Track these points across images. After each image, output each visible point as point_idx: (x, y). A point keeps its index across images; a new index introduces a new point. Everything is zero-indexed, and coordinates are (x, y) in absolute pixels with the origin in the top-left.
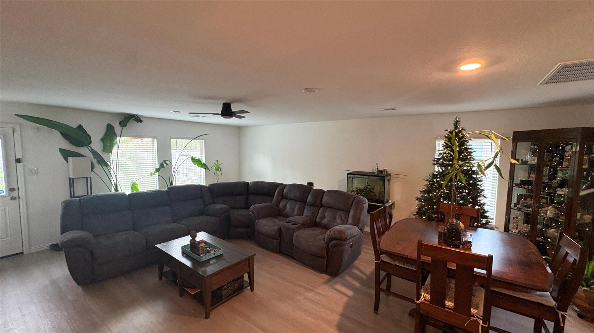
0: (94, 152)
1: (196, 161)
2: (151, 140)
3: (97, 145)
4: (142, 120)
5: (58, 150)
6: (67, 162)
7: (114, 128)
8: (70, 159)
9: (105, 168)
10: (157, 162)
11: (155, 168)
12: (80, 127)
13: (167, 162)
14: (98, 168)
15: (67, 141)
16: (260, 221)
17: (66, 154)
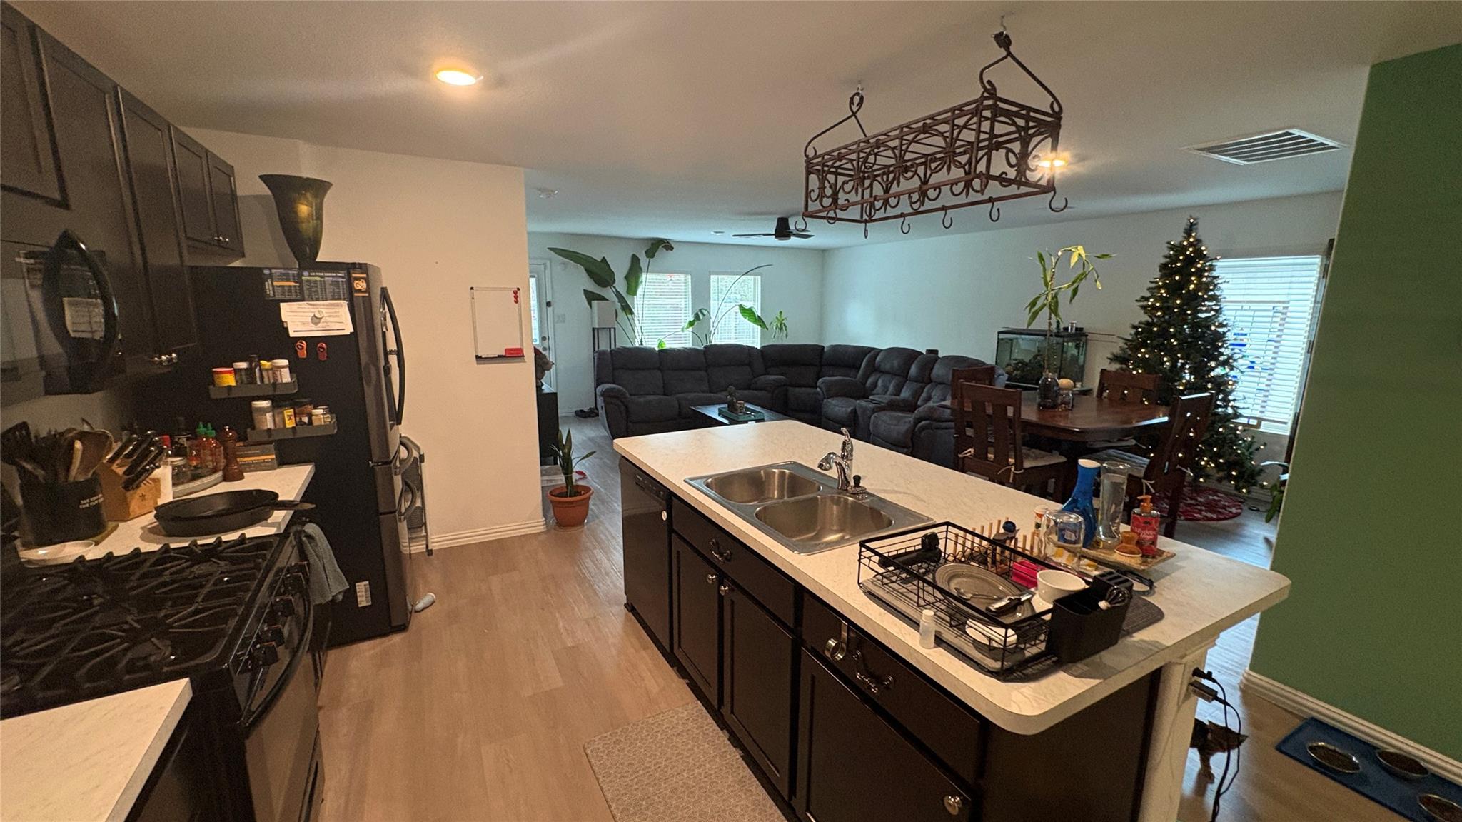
0: (618, 295)
1: (748, 312)
2: (682, 276)
3: (621, 285)
4: (673, 245)
5: (582, 292)
6: (591, 306)
7: (639, 260)
8: (595, 303)
9: (630, 316)
10: (690, 312)
11: (687, 322)
12: (604, 259)
13: (704, 311)
14: (622, 314)
15: (592, 280)
16: (829, 400)
17: (591, 297)
